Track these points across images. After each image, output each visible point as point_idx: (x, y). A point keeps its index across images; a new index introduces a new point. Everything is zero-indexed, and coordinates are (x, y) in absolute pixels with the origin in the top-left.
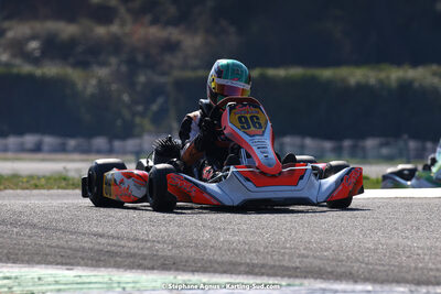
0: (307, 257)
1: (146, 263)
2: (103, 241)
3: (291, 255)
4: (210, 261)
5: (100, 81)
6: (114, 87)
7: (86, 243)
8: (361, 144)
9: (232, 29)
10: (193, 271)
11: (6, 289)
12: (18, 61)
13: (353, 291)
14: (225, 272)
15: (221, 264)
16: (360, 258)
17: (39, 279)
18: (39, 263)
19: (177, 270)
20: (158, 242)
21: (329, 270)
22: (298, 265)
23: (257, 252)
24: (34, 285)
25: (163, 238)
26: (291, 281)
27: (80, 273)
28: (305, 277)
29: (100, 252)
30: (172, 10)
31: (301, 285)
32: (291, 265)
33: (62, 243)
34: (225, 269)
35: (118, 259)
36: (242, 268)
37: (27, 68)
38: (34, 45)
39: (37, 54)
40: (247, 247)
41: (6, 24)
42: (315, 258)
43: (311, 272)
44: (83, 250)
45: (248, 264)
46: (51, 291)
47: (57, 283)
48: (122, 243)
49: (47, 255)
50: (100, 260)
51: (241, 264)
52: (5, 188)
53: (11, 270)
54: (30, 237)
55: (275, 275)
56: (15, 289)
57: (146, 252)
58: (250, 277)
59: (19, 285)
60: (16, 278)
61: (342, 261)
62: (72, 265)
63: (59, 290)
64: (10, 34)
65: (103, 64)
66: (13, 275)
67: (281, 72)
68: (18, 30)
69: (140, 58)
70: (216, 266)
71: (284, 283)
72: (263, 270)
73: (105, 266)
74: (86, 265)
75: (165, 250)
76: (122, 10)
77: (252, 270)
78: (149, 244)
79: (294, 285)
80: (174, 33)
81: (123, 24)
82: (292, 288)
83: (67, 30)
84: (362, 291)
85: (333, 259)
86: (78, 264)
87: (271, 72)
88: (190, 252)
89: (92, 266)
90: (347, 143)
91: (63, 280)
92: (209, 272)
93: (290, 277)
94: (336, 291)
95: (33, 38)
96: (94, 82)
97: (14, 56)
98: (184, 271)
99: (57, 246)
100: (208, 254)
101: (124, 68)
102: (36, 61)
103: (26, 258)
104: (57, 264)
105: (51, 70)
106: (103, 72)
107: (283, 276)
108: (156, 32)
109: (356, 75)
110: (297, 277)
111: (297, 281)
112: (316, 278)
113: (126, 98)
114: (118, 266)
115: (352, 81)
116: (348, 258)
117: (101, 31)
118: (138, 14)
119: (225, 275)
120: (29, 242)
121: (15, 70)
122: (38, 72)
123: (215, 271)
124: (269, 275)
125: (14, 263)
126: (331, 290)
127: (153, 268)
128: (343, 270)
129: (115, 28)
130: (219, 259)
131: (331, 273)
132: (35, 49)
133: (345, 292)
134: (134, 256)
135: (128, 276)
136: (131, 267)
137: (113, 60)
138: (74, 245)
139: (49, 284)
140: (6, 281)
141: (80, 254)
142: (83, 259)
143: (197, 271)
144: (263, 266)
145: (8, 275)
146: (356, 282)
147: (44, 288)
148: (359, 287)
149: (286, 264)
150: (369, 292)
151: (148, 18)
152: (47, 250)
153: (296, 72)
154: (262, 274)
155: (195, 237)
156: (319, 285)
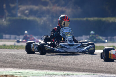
0: (98, 67)
1: (56, 69)
2: (45, 63)
3: (94, 67)
4: (73, 68)
5: (44, 21)
6: (48, 23)
7: (40, 63)
8: (113, 37)
9: (79, 7)
10: (68, 71)
11: (19, 75)
12: (23, 16)
13: (111, 76)
14: (77, 71)
15: (76, 69)
16: (112, 68)
17: (28, 73)
18: (28, 69)
19: (64, 70)
20: (59, 63)
21: (104, 71)
22: (96, 69)
23: (85, 66)
24: (26, 74)
25: (60, 62)
26: (94, 74)
27: (38, 71)
28: (98, 73)
29: (44, 66)
30: (63, 2)
31: (97, 74)
32: (94, 69)
33: (34, 63)
34: (77, 70)
35: (48, 68)
36: (81, 70)
37: (25, 18)
38: (27, 11)
39: (28, 14)
40: (82, 65)
41: (20, 6)
42: (100, 67)
43: (99, 71)
44: (40, 65)
45: (83, 69)
46: (31, 76)
47: (32, 74)
48: (50, 63)
49: (30, 66)
50: (44, 68)
51: (81, 69)
52: (19, 49)
53: (20, 70)
54: (25, 62)
55: (90, 72)
56: (21, 75)
57: (56, 66)
58: (83, 72)
59: (23, 74)
60: (22, 72)
61: (107, 68)
62: (36, 69)
63: (33, 76)
64: (21, 9)
65: (45, 17)
66: (21, 72)
67: (92, 19)
68: (22, 8)
69: (55, 15)
70: (74, 69)
71: (92, 74)
72: (87, 71)
73: (45, 69)
74: (40, 69)
75: (61, 65)
76: (50, 2)
77: (84, 71)
78: (57, 64)
79: (95, 75)
80: (64, 9)
81: (50, 6)
82: (94, 75)
83: (35, 8)
84: (113, 76)
85: (105, 68)
86: (38, 69)
87: (89, 19)
88: (67, 66)
89: (42, 69)
90: (109, 37)
91: (34, 73)
92: (72, 71)
93: (94, 72)
94: (106, 76)
95: (27, 10)
96: (42, 21)
97: (22, 14)
98: (66, 71)
99: (33, 64)
100: (72, 66)
101: (50, 18)
102: (27, 16)
103: (24, 67)
104: (33, 69)
105: (31, 18)
106: (45, 19)
107: (92, 72)
108: (59, 8)
109: (111, 20)
110: (96, 72)
111: (96, 74)
112: (101, 73)
113: (51, 25)
114: (48, 69)
115: (111, 21)
116: (109, 67)
117: (44, 8)
118: (54, 4)
119: (76, 72)
120: (25, 63)
121: (22, 18)
122: (28, 19)
123: (74, 71)
124: (88, 72)
125: (21, 68)
126: (104, 76)
127: (58, 70)
128: (108, 71)
129: (48, 7)
130: (75, 68)
131: (105, 71)
132: (27, 13)
133: (108, 76)
134: (53, 67)
135: (51, 72)
136: (52, 70)
137: (48, 16)
138: (37, 64)
139: (30, 74)
140: (19, 73)
141: (38, 66)
142: (39, 67)
143: (69, 71)
144: (87, 69)
145: (20, 72)
146: (111, 74)
147: (29, 75)
148: (112, 75)
149: (93, 69)
150: (115, 76)
151: (57, 4)
152: (30, 65)
153: (96, 19)
154: (87, 72)
155: (69, 62)
156: (101, 74)
